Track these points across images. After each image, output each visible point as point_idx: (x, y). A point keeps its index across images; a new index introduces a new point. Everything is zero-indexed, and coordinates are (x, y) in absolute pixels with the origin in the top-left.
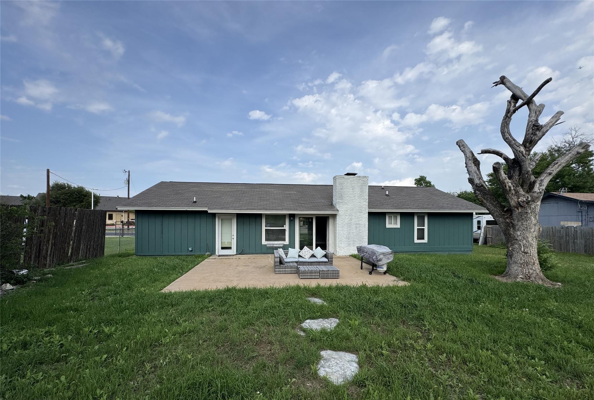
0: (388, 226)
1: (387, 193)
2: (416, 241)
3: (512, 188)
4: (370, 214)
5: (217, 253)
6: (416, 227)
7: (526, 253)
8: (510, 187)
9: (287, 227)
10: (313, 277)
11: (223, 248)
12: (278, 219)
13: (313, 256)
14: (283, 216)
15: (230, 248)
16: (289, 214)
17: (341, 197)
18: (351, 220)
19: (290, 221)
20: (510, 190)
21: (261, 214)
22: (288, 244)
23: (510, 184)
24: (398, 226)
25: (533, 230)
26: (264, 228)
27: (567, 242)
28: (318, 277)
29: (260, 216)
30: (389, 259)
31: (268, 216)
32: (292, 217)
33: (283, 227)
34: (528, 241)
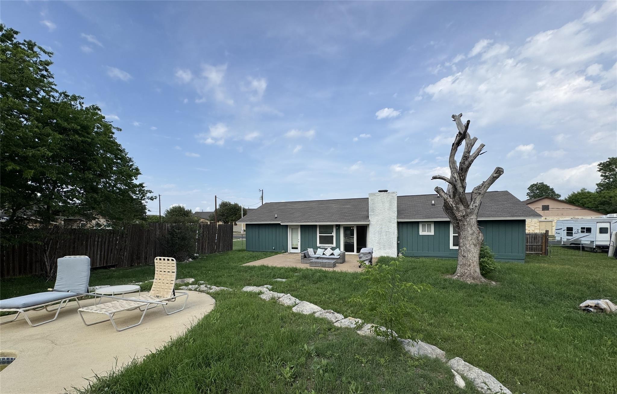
0: (421, 233)
1: (433, 202)
2: (452, 247)
3: (454, 205)
5: (289, 252)
6: (452, 235)
7: (464, 257)
9: (334, 234)
10: (317, 266)
11: (293, 248)
12: (328, 229)
13: (332, 254)
14: (332, 226)
15: (297, 248)
16: (336, 225)
17: (373, 210)
18: (381, 228)
19: (337, 230)
20: (452, 206)
21: (316, 225)
22: (335, 246)
24: (432, 233)
25: (470, 238)
26: (318, 235)
28: (320, 266)
29: (316, 226)
31: (321, 226)
32: (338, 226)
33: (332, 234)
34: (466, 248)
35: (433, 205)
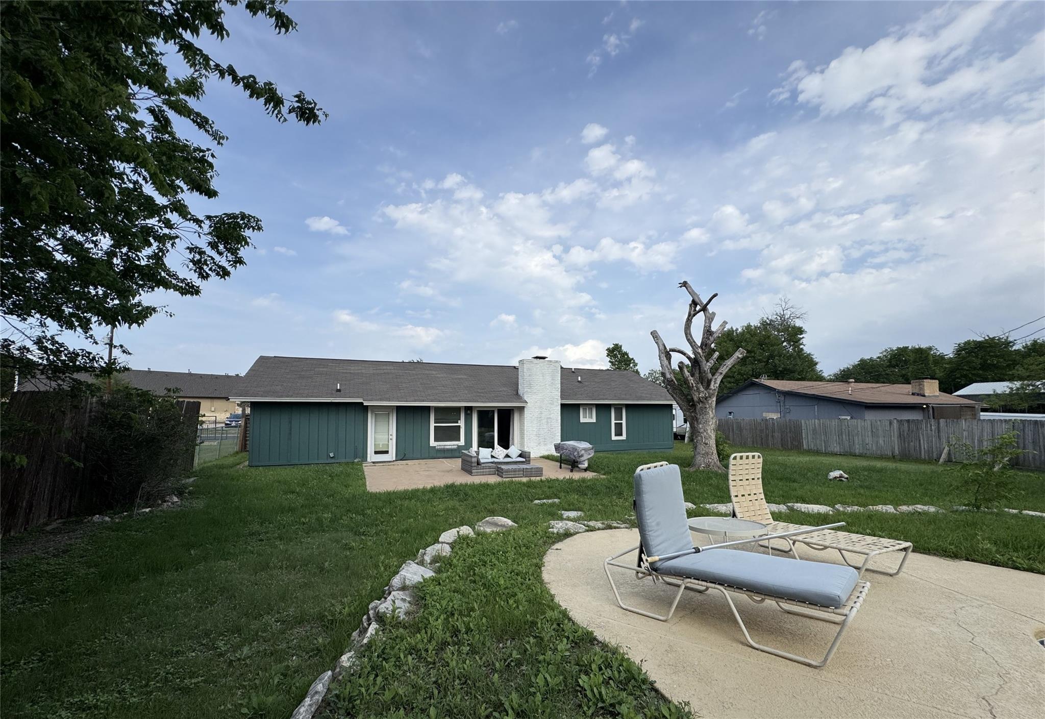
0: (582, 420)
1: (579, 379)
2: (614, 438)
3: (694, 385)
4: (563, 406)
5: (369, 459)
6: (613, 422)
8: (692, 384)
9: (462, 423)
10: (517, 476)
11: (376, 453)
12: (449, 413)
13: (507, 456)
14: (457, 410)
15: (387, 452)
16: (465, 407)
17: (530, 386)
18: (541, 413)
19: (466, 414)
20: (693, 386)
21: (429, 407)
22: (464, 444)
23: (692, 381)
24: (594, 420)
25: (711, 423)
26: (433, 425)
27: (767, 436)
28: (522, 475)
29: (428, 409)
30: (590, 454)
31: (438, 410)
32: (469, 410)
33: (457, 423)
35: (578, 381)
